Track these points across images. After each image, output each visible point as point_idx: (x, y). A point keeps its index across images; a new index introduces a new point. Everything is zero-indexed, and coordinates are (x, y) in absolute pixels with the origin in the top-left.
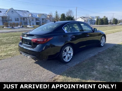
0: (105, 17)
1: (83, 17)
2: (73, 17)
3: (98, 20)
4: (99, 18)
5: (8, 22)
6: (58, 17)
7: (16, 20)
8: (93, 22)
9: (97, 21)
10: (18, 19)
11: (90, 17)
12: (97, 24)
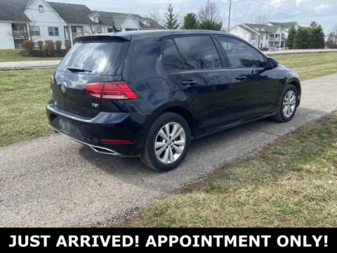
0: (313, 24)
1: (247, 25)
2: (221, 23)
3: (292, 33)
4: (296, 28)
5: (30, 39)
6: (174, 23)
7: (51, 34)
8: (277, 39)
9: (289, 36)
10: (57, 29)
11: (270, 25)
12: (291, 47)
